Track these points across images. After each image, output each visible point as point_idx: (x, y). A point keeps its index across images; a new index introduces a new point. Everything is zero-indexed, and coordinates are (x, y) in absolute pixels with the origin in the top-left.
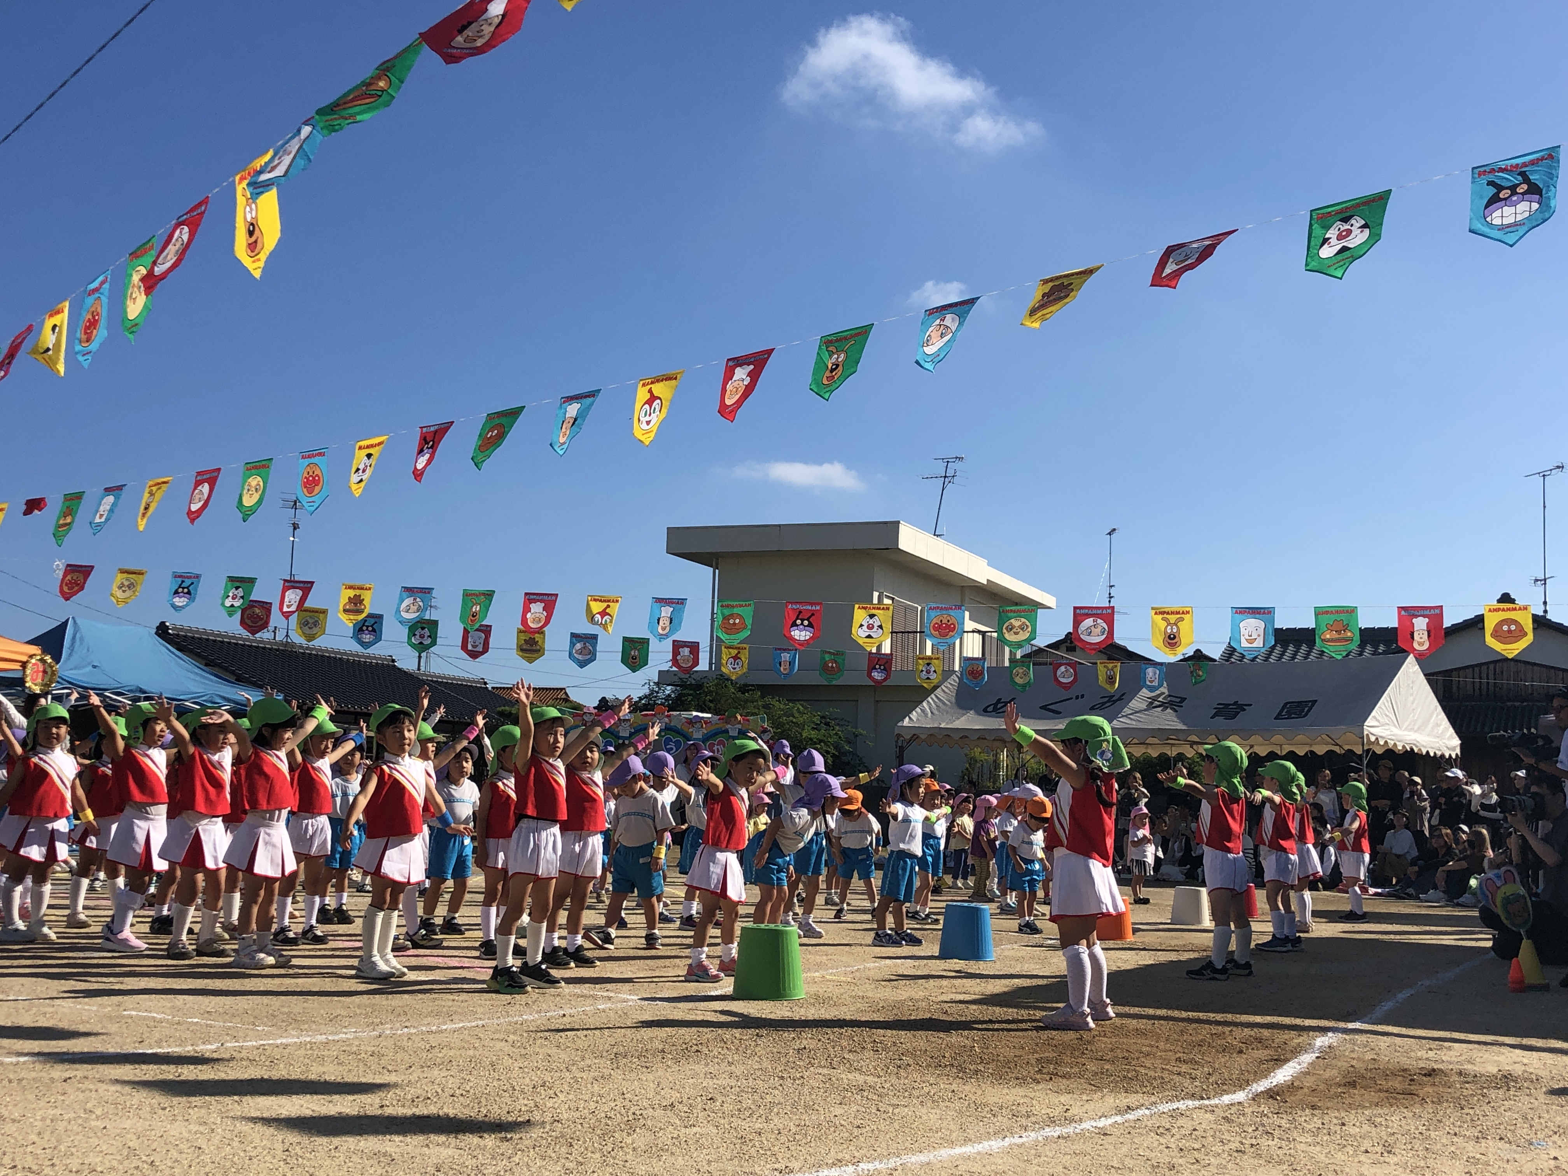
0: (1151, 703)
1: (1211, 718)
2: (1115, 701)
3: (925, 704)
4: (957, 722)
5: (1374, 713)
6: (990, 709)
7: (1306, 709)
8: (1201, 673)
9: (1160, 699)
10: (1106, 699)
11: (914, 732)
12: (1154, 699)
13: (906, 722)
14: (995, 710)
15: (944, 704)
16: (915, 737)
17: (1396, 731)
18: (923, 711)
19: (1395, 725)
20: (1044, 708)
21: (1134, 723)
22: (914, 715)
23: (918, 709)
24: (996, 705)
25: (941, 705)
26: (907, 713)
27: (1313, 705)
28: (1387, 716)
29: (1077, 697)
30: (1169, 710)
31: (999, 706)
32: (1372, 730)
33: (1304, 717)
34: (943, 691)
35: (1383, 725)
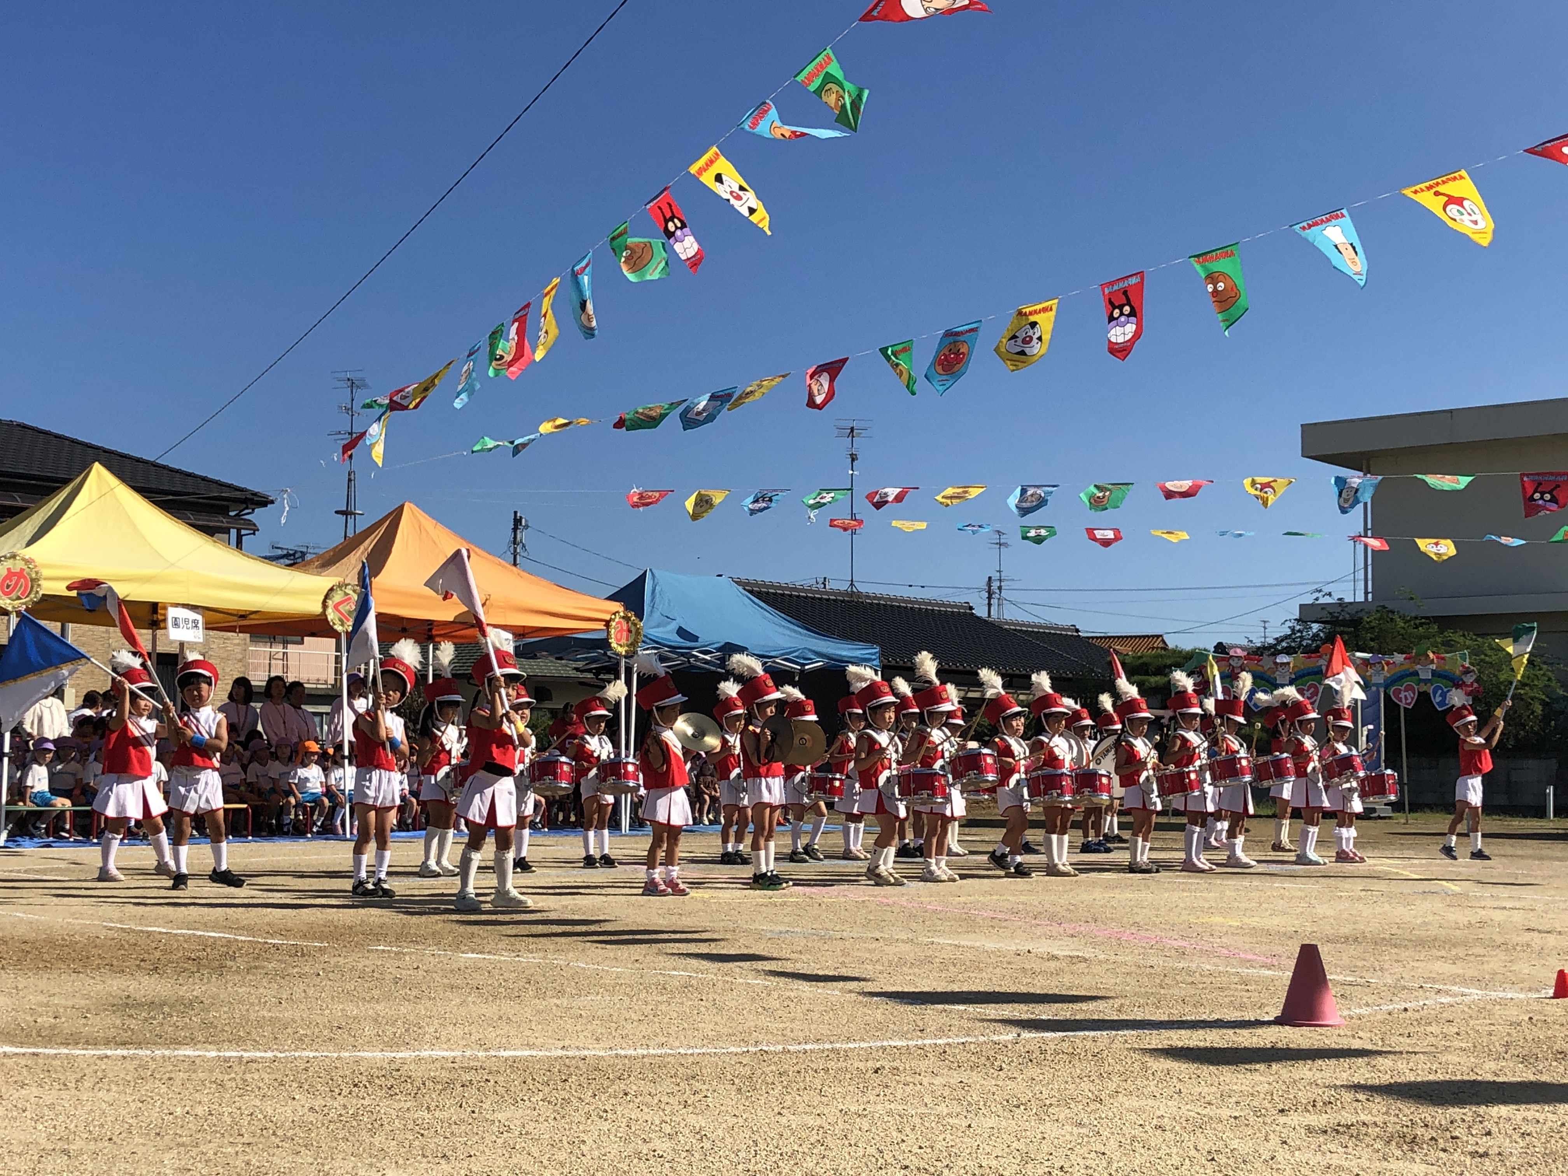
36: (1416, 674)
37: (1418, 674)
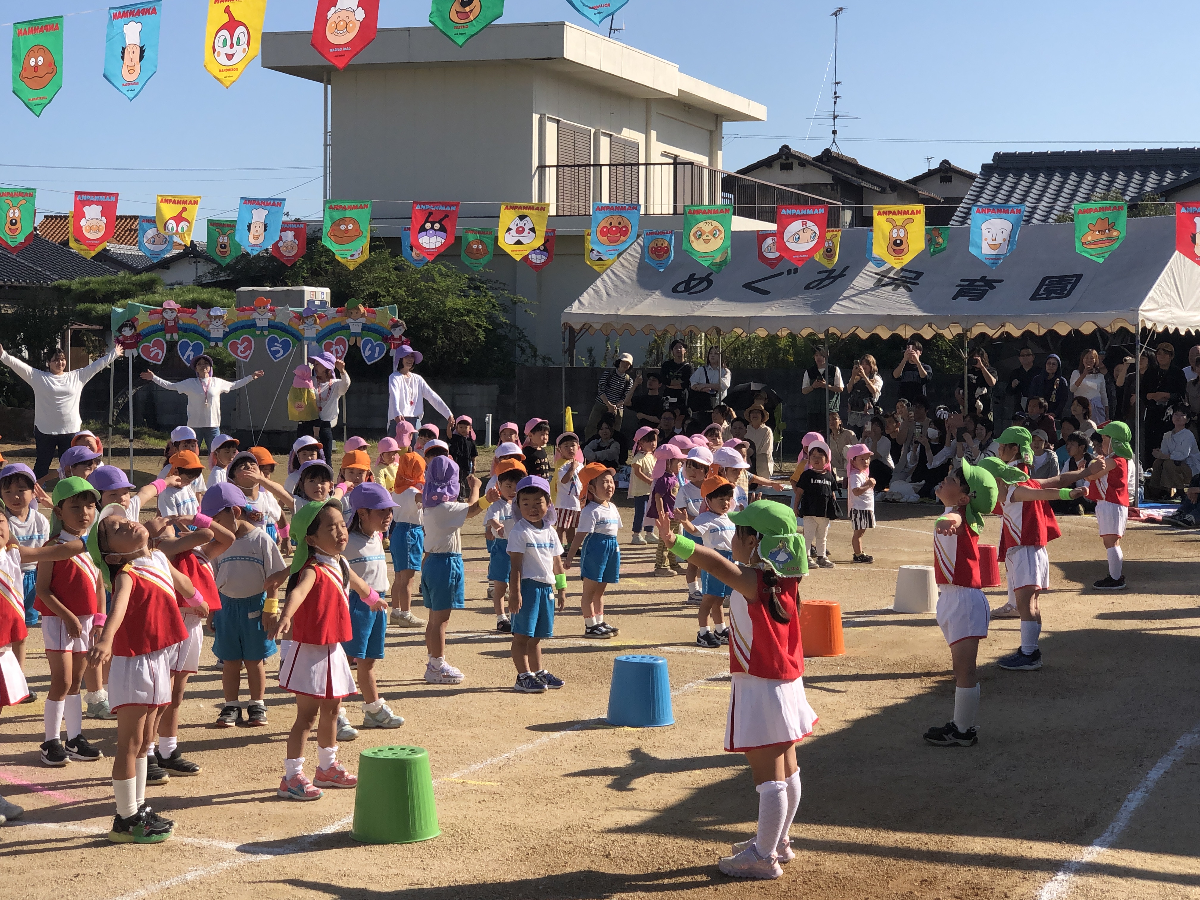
0: (880, 280)
1: (953, 299)
2: (836, 278)
3: (599, 282)
4: (639, 307)
5: (1151, 294)
6: (681, 288)
7: (1069, 286)
8: (941, 240)
9: (891, 275)
10: (824, 275)
11: (584, 321)
12: (883, 275)
13: (575, 308)
14: (687, 289)
15: (623, 282)
16: (586, 328)
17: (1179, 313)
18: (596, 292)
19: (1177, 306)
20: (748, 286)
21: (858, 307)
22: (585, 298)
23: (590, 290)
24: (688, 282)
25: (619, 283)
26: (576, 295)
27: (1077, 281)
28: (1167, 295)
29: (789, 272)
30: (902, 290)
31: (693, 283)
32: (1148, 315)
33: (1068, 295)
34: (623, 265)
35: (1162, 307)
36: (347, 327)
37: (349, 329)
